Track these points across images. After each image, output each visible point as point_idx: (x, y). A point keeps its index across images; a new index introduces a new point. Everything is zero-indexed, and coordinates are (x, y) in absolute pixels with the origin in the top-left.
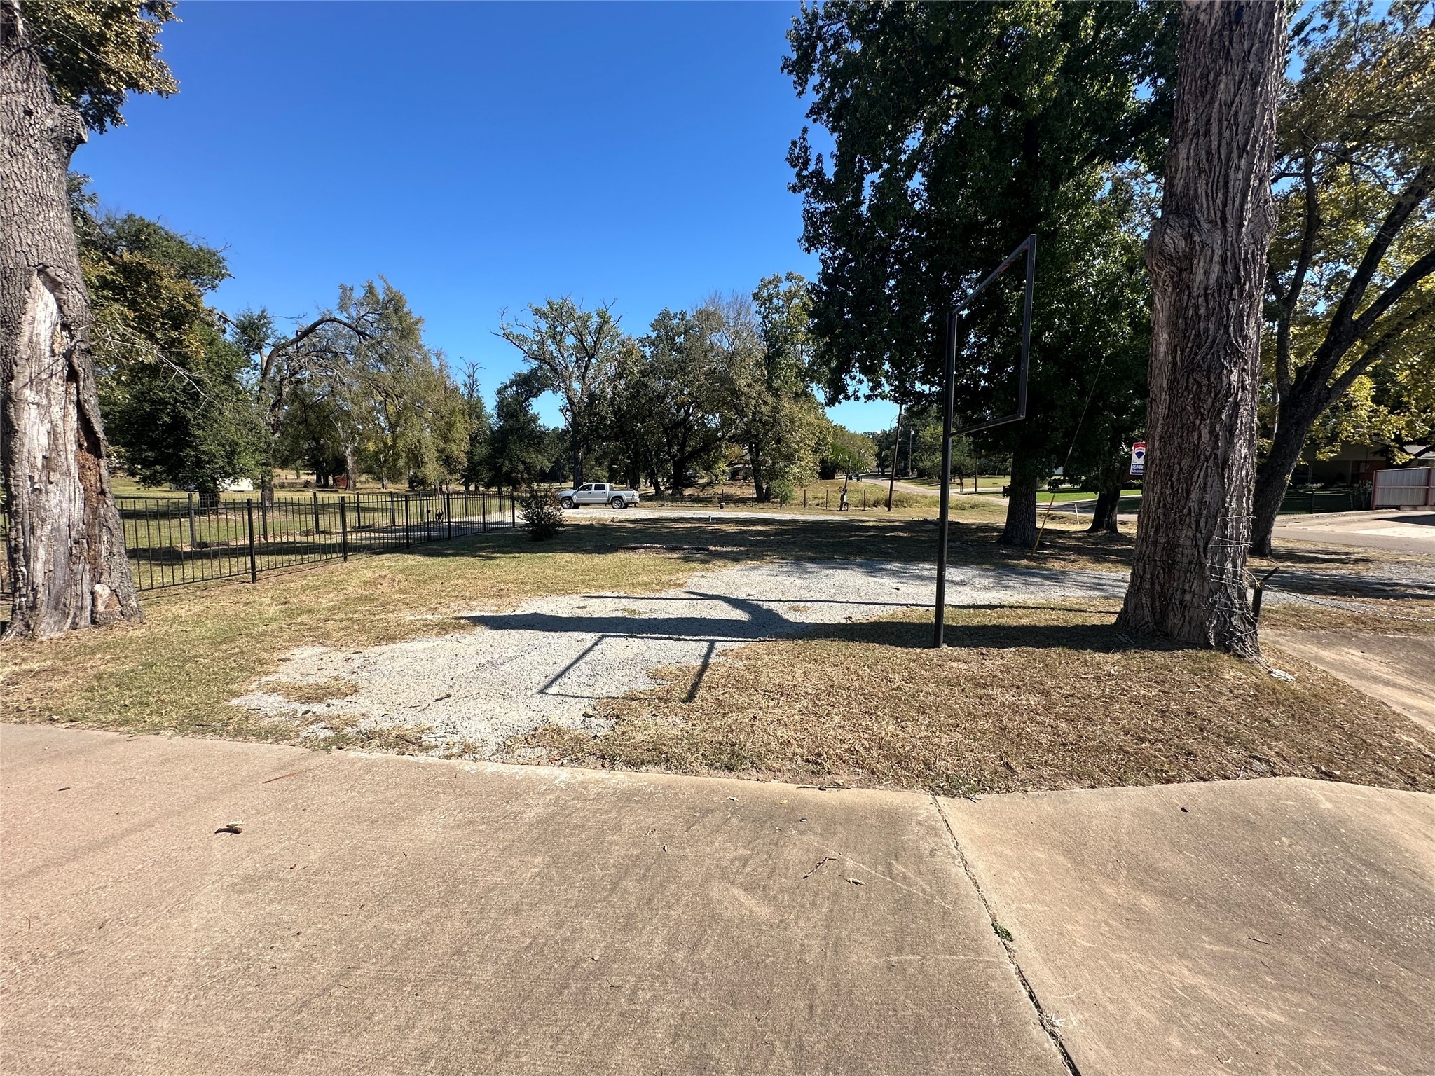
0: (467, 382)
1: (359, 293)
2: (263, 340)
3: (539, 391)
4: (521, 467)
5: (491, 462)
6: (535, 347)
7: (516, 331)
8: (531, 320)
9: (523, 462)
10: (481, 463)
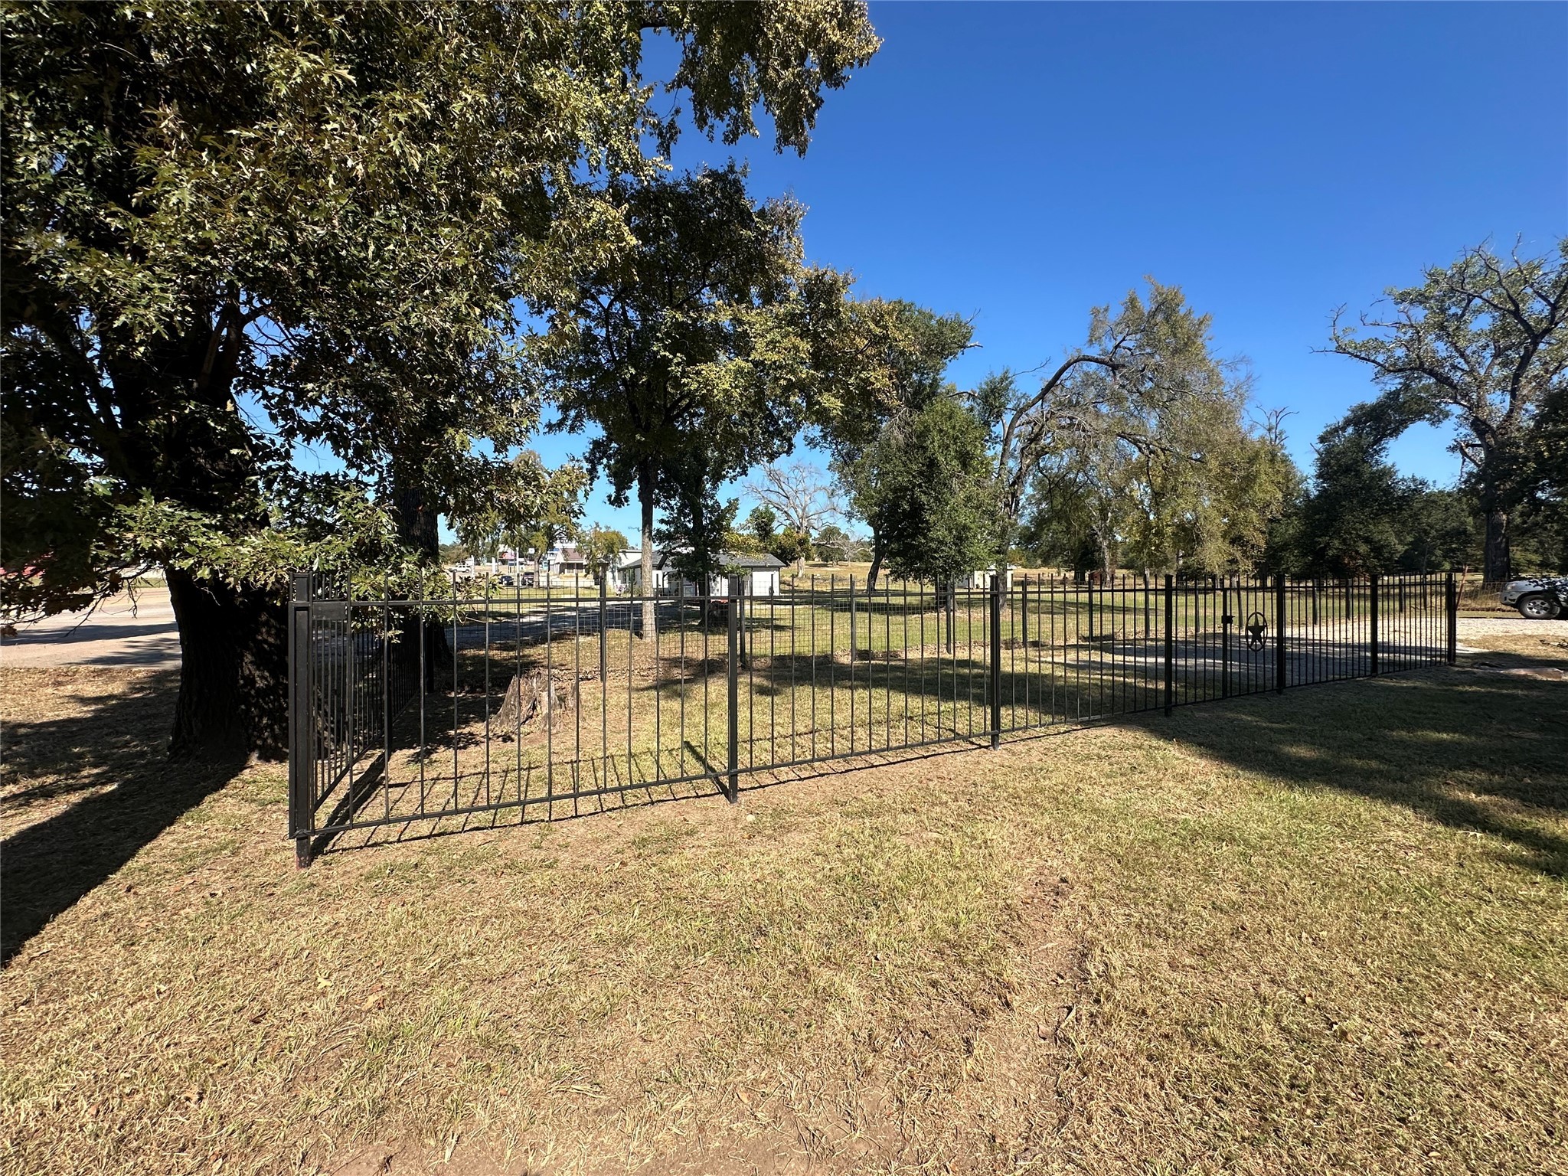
0: (1267, 437)
1: (1116, 313)
2: (1003, 405)
3: (1403, 424)
4: (1363, 548)
5: (1306, 543)
6: (1400, 352)
7: (1362, 335)
8: (1392, 313)
9: (1367, 540)
10: (1285, 547)
